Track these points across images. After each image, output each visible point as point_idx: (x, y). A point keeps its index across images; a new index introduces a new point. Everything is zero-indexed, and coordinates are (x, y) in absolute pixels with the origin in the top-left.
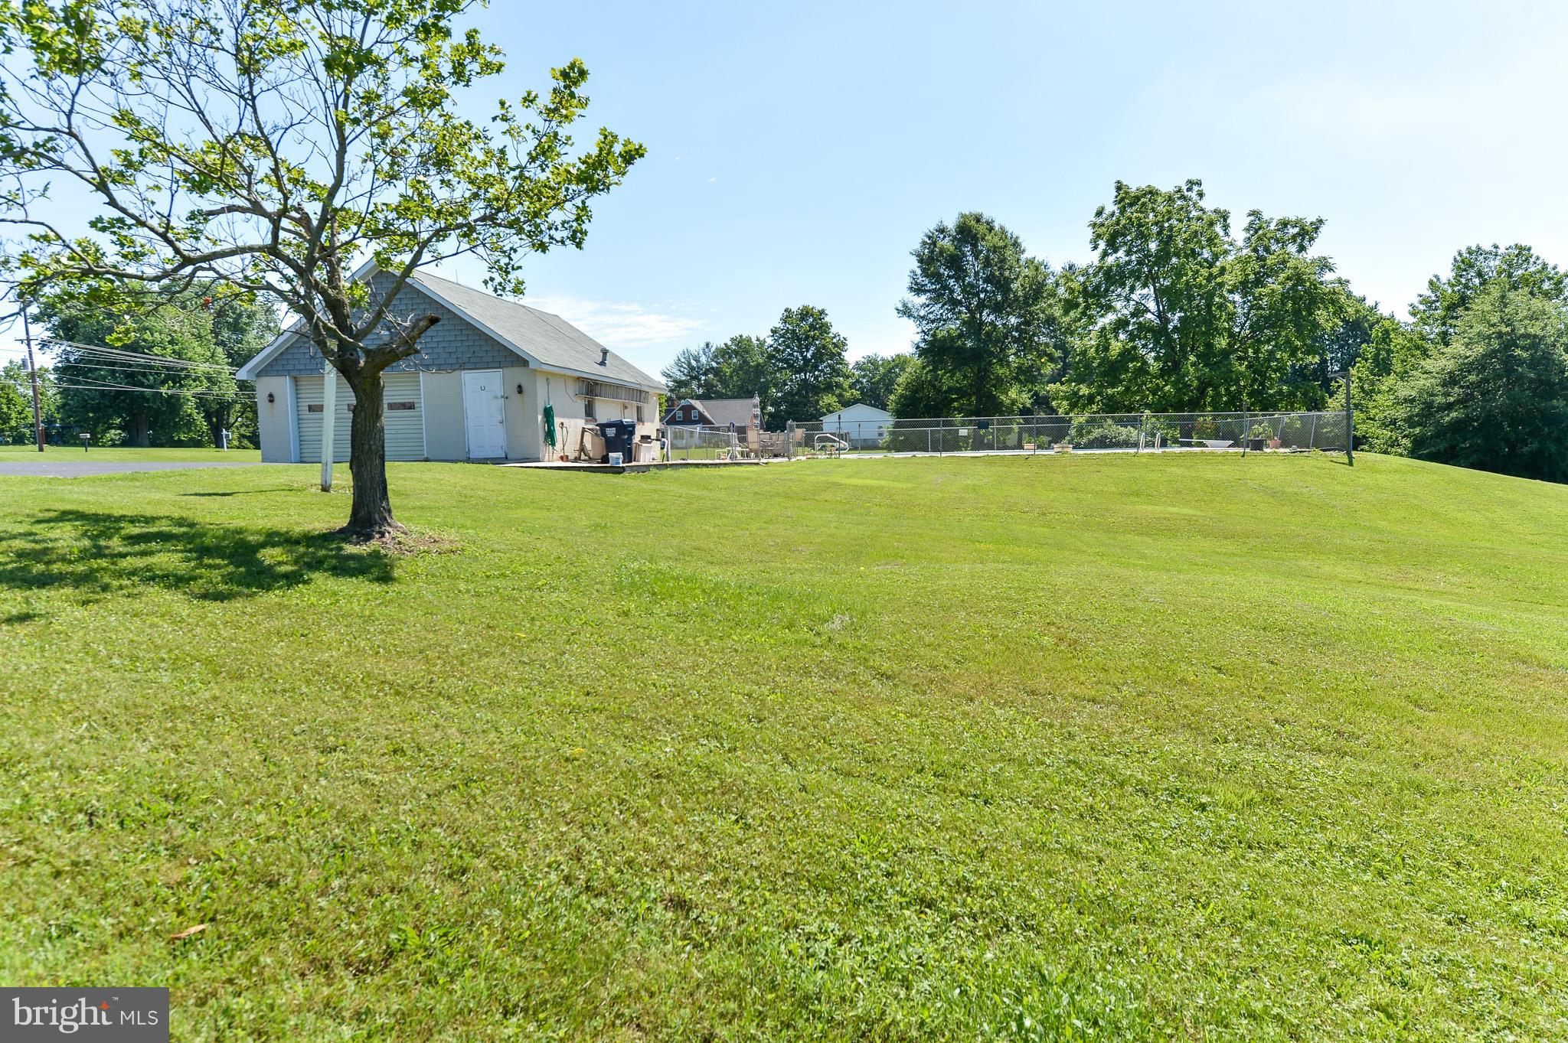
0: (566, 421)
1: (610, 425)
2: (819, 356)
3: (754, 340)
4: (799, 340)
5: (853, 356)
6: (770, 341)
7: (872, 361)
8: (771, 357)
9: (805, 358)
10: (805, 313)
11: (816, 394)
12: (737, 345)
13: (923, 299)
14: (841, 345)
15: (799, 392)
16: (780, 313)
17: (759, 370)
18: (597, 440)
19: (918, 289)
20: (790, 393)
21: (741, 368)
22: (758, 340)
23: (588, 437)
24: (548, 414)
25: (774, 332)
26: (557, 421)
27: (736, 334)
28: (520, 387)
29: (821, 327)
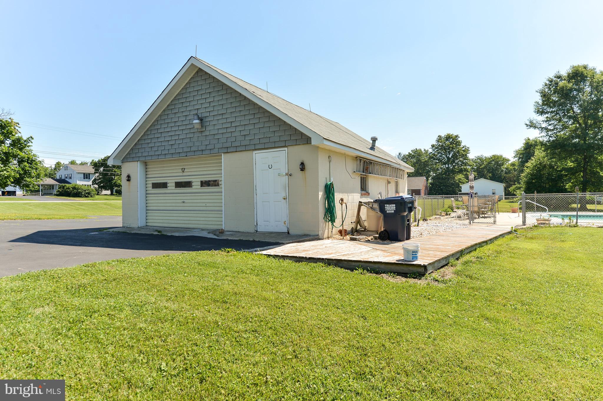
0: (345, 196)
1: (389, 201)
2: (455, 156)
3: (423, 150)
4: (445, 149)
5: (472, 156)
6: (430, 150)
7: (480, 158)
8: (431, 158)
9: (448, 158)
10: (448, 137)
11: (454, 174)
12: (415, 153)
13: (543, 117)
14: (467, 150)
15: (445, 173)
16: (436, 138)
17: (426, 164)
18: (372, 213)
19: (541, 112)
20: (440, 174)
21: (417, 163)
22: (425, 150)
23: (364, 210)
24: (329, 190)
25: (433, 146)
26: (337, 197)
27: (414, 148)
28: (302, 164)
29: (456, 143)
